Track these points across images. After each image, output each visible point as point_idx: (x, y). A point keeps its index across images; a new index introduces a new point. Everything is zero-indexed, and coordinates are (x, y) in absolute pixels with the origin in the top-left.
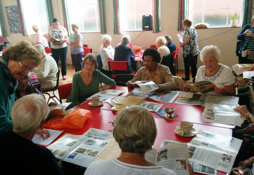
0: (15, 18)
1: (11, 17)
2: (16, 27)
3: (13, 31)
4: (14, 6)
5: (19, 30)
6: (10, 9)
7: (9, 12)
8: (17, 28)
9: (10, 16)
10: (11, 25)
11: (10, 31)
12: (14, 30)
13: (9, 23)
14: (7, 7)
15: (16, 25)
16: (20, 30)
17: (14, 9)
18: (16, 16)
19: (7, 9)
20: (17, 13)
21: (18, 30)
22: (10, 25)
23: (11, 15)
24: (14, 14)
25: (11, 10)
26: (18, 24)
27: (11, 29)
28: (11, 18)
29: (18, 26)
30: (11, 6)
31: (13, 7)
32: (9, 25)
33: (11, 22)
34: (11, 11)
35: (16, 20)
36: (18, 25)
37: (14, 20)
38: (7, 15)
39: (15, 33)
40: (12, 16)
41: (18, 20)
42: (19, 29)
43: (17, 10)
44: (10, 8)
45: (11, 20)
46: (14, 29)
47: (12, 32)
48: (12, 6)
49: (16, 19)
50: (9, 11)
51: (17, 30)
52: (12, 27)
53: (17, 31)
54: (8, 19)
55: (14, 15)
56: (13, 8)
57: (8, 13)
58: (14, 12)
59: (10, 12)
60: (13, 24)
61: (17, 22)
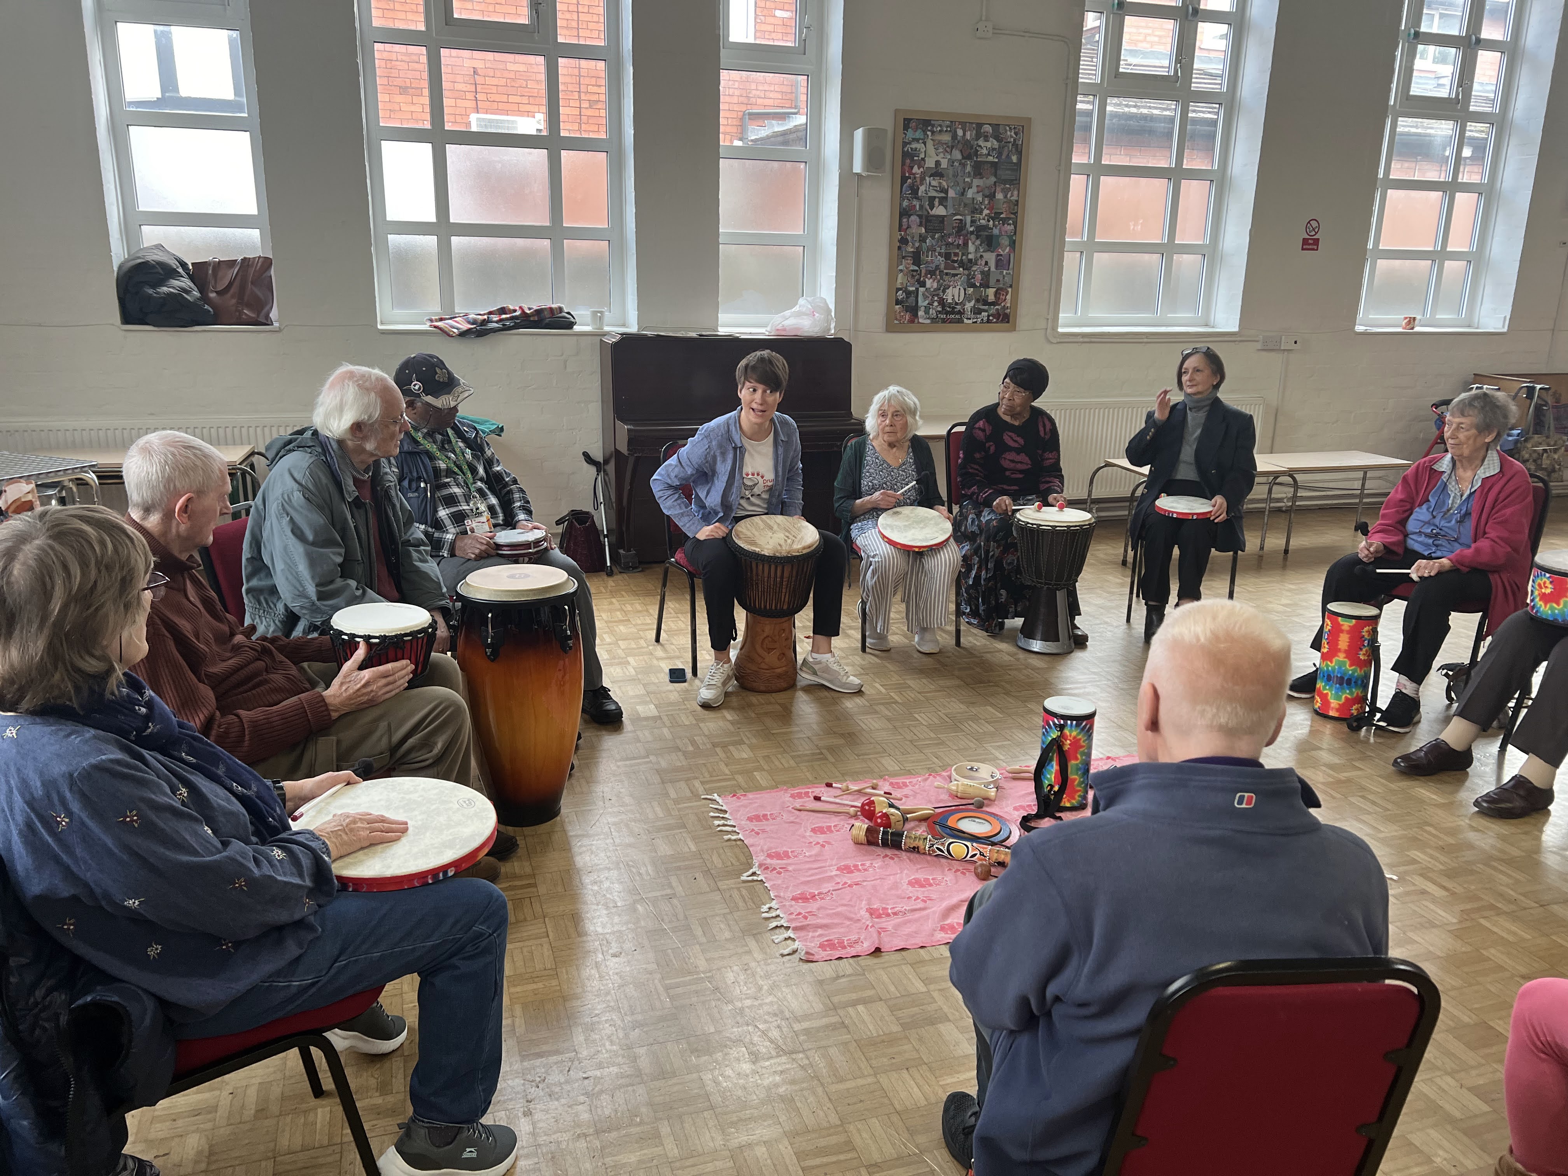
0: (976, 210)
1: (943, 201)
2: (970, 277)
3: (922, 303)
4: (995, 127)
5: (991, 298)
6: (952, 147)
7: (930, 163)
8: (973, 286)
9: (933, 193)
10: (917, 263)
11: (897, 302)
12: (942, 302)
13: (904, 241)
14: (926, 124)
15: (967, 265)
16: (993, 304)
17: (986, 146)
18: (992, 196)
19: (917, 140)
20: (1005, 182)
21: (983, 301)
22: (917, 258)
23: (946, 192)
24: (976, 182)
25: (957, 155)
26: (991, 257)
27: (908, 293)
28: (939, 211)
29: (986, 275)
30: (964, 125)
31: (980, 135)
32: (901, 257)
33: (923, 239)
34: (951, 162)
35: (980, 229)
36: (992, 264)
37: (961, 227)
38: (904, 180)
39: (944, 321)
40: (951, 193)
41: (996, 231)
42: (991, 292)
43: (1014, 159)
44: (954, 136)
45: (933, 224)
46: (944, 288)
47: (913, 310)
48: (980, 126)
49: (983, 222)
50: (932, 156)
51: (968, 298)
52: (932, 273)
53: (969, 306)
54: (904, 213)
55: (970, 194)
56: (978, 137)
57: (915, 169)
58: (976, 166)
59: (944, 164)
60: (947, 256)
61: (990, 242)
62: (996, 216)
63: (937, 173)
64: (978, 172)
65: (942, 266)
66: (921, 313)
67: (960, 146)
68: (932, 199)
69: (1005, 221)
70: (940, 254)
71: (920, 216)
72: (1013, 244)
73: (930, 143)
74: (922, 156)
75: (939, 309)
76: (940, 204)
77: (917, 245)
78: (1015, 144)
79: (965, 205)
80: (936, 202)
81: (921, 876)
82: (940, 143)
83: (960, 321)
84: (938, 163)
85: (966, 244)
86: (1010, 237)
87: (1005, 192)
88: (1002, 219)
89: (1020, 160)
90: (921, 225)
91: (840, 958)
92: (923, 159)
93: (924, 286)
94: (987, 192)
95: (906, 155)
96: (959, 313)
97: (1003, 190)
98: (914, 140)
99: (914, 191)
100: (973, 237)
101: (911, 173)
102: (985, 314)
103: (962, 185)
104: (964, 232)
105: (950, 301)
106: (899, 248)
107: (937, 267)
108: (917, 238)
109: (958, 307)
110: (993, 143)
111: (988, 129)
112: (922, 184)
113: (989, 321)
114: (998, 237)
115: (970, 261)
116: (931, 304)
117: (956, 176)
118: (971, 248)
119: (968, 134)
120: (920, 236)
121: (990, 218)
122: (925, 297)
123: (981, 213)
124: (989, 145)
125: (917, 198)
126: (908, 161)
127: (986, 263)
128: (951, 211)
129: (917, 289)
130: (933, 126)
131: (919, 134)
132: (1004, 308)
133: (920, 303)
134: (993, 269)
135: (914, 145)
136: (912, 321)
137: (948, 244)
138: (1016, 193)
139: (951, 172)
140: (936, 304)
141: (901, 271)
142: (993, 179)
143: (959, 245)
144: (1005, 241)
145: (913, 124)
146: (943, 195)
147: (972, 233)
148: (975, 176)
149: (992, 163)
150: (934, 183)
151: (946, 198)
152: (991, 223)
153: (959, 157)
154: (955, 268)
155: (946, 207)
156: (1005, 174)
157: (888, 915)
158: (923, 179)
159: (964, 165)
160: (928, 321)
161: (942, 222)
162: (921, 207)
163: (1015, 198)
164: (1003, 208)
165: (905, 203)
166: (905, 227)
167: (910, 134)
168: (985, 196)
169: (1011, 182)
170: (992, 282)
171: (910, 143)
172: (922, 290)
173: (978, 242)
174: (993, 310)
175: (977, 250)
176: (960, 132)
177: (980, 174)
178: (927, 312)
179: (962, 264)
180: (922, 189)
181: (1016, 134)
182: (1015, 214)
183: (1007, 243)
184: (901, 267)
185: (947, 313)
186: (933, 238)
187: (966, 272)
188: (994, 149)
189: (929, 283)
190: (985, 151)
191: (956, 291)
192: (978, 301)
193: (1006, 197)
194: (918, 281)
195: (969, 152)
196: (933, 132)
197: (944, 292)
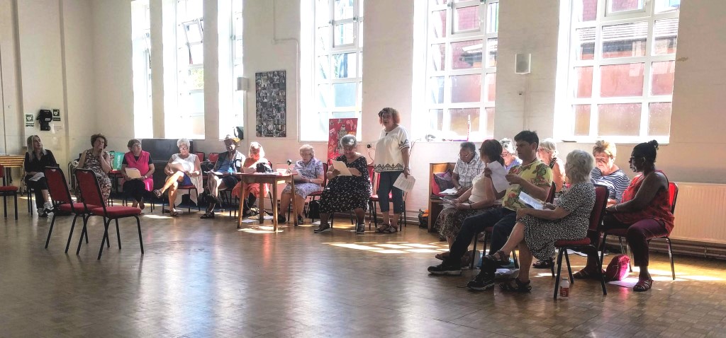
0: (274, 100)
1: (266, 97)
2: (274, 121)
3: (263, 130)
4: (278, 72)
5: (280, 129)
6: (268, 80)
7: (262, 86)
8: (275, 124)
10: (261, 117)
11: (257, 130)
12: (268, 130)
13: (257, 111)
14: (261, 74)
15: (273, 117)
17: (276, 78)
18: (279, 94)
20: (281, 89)
21: (277, 129)
23: (266, 94)
24: (274, 90)
25: (269, 82)
26: (279, 114)
27: (259, 127)
28: (265, 100)
29: (278, 120)
30: (270, 73)
31: (274, 75)
32: (257, 116)
33: (262, 110)
34: (268, 85)
35: (276, 105)
36: (280, 117)
37: (271, 106)
38: (257, 91)
39: (268, 136)
40: (268, 95)
41: (280, 106)
42: (280, 126)
43: (283, 81)
44: (268, 76)
45: (264, 105)
46: (268, 125)
47: (260, 132)
48: (274, 72)
49: (277, 103)
50: (263, 83)
51: (274, 128)
52: (265, 120)
53: (274, 131)
54: (257, 102)
55: (273, 94)
57: (259, 88)
58: (274, 85)
59: (266, 86)
60: (268, 115)
61: (279, 110)
62: (280, 101)
63: (264, 89)
65: (267, 118)
66: (262, 133)
68: (264, 97)
69: (282, 102)
71: (261, 102)
72: (285, 110)
73: (262, 80)
74: (261, 83)
75: (267, 132)
77: (261, 112)
78: (283, 77)
79: (272, 98)
82: (265, 79)
83: (272, 136)
85: (272, 111)
87: (282, 92)
89: (285, 81)
90: (261, 105)
93: (263, 125)
94: (277, 93)
95: (257, 84)
96: (272, 133)
99: (259, 94)
102: (278, 134)
103: (270, 92)
106: (257, 113)
108: (260, 109)
109: (272, 131)
110: (278, 77)
111: (276, 73)
113: (280, 136)
114: (281, 108)
116: (265, 130)
118: (274, 112)
119: (271, 75)
121: (278, 101)
122: (263, 128)
125: (260, 97)
126: (257, 86)
127: (278, 117)
128: (268, 100)
129: (261, 126)
130: (263, 74)
131: (259, 77)
132: (283, 132)
136: (260, 136)
137: (268, 111)
138: (284, 93)
139: (268, 88)
142: (278, 89)
144: (283, 109)
145: (258, 74)
147: (274, 107)
149: (278, 84)
150: (264, 92)
152: (279, 103)
154: (270, 119)
156: (281, 87)
158: (261, 91)
159: (271, 85)
160: (264, 136)
161: (266, 104)
162: (261, 99)
164: (282, 98)
166: (257, 106)
167: (257, 77)
168: (276, 95)
169: (283, 89)
170: (280, 123)
171: (258, 80)
173: (275, 110)
174: (281, 132)
177: (275, 87)
180: (261, 94)
181: (283, 73)
182: (285, 100)
184: (257, 119)
188: (278, 79)
193: (282, 94)
195: (271, 80)
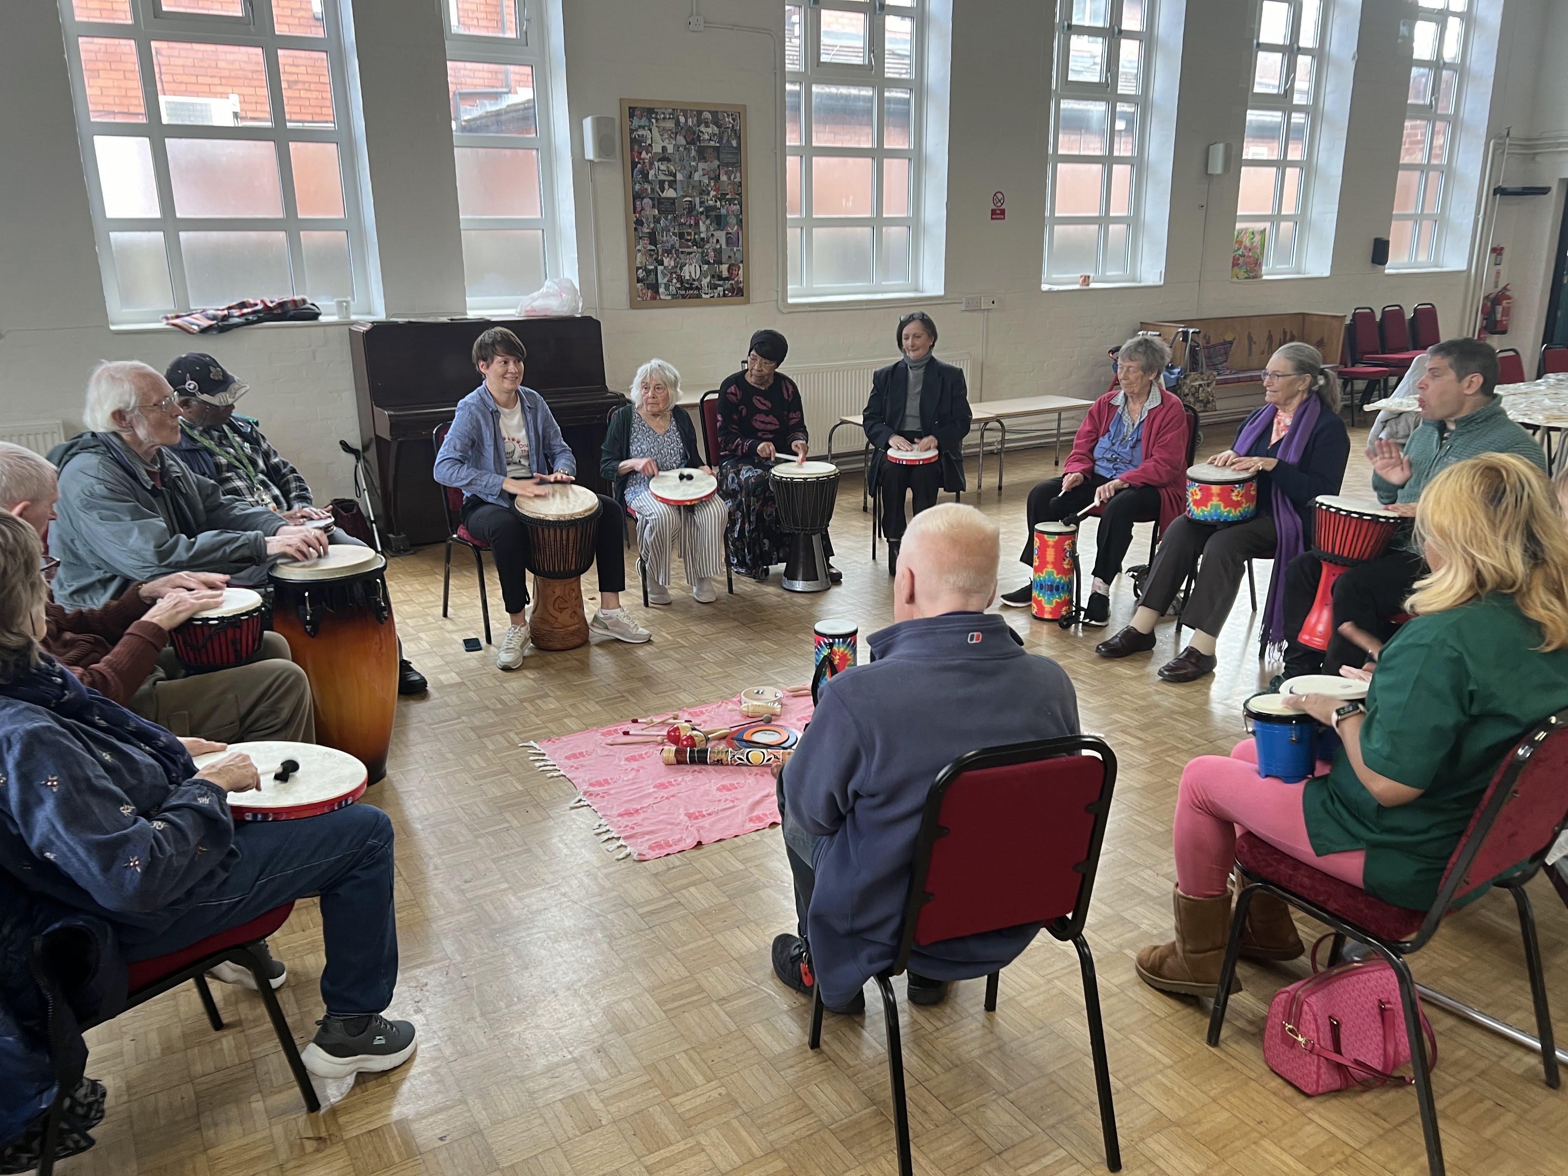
0: (703, 192)
1: (672, 184)
2: (704, 255)
3: (662, 280)
4: (714, 114)
5: (725, 274)
6: (676, 133)
7: (657, 149)
8: (708, 263)
9: (662, 177)
10: (654, 243)
11: (638, 281)
12: (680, 279)
13: (639, 223)
14: (650, 112)
15: (700, 243)
16: (727, 279)
17: (708, 131)
18: (717, 178)
19: (643, 127)
20: (727, 165)
21: (718, 276)
22: (653, 238)
23: (675, 176)
24: (701, 165)
25: (681, 140)
26: (721, 235)
27: (648, 272)
28: (670, 193)
29: (718, 252)
30: (685, 113)
32: (638, 238)
33: (657, 220)
34: (677, 147)
35: (709, 209)
36: (723, 242)
37: (691, 208)
38: (634, 165)
39: (683, 297)
40: (679, 177)
41: (723, 211)
42: (724, 268)
43: (734, 143)
44: (678, 123)
45: (665, 206)
46: (681, 266)
47: (654, 288)
48: (700, 113)
49: (711, 203)
50: (658, 142)
51: (703, 274)
52: (668, 252)
53: (705, 282)
54: (637, 196)
55: (696, 176)
56: (699, 124)
57: (644, 155)
59: (670, 149)
60: (681, 236)
61: (719, 222)
62: (722, 197)
63: (664, 158)
64: (702, 155)
65: (677, 245)
66: (662, 290)
67: (683, 132)
68: (662, 183)
69: (731, 201)
70: (674, 234)
71: (652, 199)
72: (740, 222)
73: (655, 130)
74: (649, 142)
75: (678, 285)
76: (670, 186)
77: (652, 225)
78: (733, 129)
79: (693, 187)
80: (666, 185)
81: (727, 782)
82: (664, 129)
83: (699, 296)
84: (664, 148)
85: (697, 224)
86: (737, 216)
87: (728, 174)
88: (728, 200)
89: (739, 144)
90: (653, 207)
91: (668, 855)
92: (650, 145)
93: (662, 264)
94: (712, 176)
95: (633, 141)
96: (697, 288)
97: (726, 173)
98: (640, 127)
99: (645, 176)
100: (703, 217)
101: (640, 158)
102: (720, 289)
103: (688, 169)
104: (694, 213)
105: (687, 277)
106: (636, 229)
107: (673, 246)
108: (651, 219)
109: (696, 283)
110: (713, 129)
111: (707, 116)
112: (651, 168)
113: (725, 295)
114: (726, 216)
115: (703, 239)
116: (670, 281)
117: (681, 160)
118: (702, 227)
119: (690, 121)
120: (654, 217)
121: (717, 199)
122: (664, 275)
123: (708, 194)
124: (710, 130)
125: (649, 182)
126: (636, 147)
127: (718, 241)
128: (681, 193)
129: (656, 268)
130: (657, 114)
131: (644, 122)
132: (738, 282)
133: (660, 281)
134: (724, 246)
135: (640, 132)
136: (654, 298)
137: (681, 224)
138: (738, 175)
139: (677, 157)
140: (675, 281)
141: (639, 251)
142: (717, 163)
143: (690, 225)
144: (733, 220)
145: (638, 113)
146: (671, 178)
147: (702, 213)
148: (700, 160)
149: (714, 147)
150: (662, 167)
151: (675, 181)
152: (718, 203)
153: (684, 142)
154: (689, 247)
155: (675, 190)
156: (726, 157)
157: (704, 816)
158: (651, 164)
159: (689, 150)
160: (669, 297)
161: (673, 203)
162: (653, 190)
163: (738, 179)
164: (729, 189)
165: (637, 187)
166: (639, 209)
167: (636, 122)
168: (710, 179)
169: (733, 165)
170: (724, 258)
171: (636, 130)
172: (660, 268)
173: (708, 222)
174: (728, 285)
175: (708, 229)
176: (682, 119)
177: (704, 158)
178: (667, 287)
179: (695, 243)
180: (652, 173)
181: (734, 120)
182: (740, 194)
183: (735, 221)
184: (638, 247)
185: (686, 289)
186: (666, 219)
187: (700, 250)
188: (715, 135)
189: (666, 261)
190: (707, 137)
191: (692, 268)
192: (713, 277)
193: (729, 179)
194: (656, 259)
195: (693, 138)
196: (657, 120)
197: (681, 269)
